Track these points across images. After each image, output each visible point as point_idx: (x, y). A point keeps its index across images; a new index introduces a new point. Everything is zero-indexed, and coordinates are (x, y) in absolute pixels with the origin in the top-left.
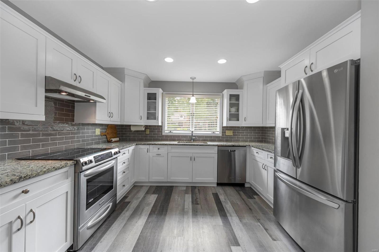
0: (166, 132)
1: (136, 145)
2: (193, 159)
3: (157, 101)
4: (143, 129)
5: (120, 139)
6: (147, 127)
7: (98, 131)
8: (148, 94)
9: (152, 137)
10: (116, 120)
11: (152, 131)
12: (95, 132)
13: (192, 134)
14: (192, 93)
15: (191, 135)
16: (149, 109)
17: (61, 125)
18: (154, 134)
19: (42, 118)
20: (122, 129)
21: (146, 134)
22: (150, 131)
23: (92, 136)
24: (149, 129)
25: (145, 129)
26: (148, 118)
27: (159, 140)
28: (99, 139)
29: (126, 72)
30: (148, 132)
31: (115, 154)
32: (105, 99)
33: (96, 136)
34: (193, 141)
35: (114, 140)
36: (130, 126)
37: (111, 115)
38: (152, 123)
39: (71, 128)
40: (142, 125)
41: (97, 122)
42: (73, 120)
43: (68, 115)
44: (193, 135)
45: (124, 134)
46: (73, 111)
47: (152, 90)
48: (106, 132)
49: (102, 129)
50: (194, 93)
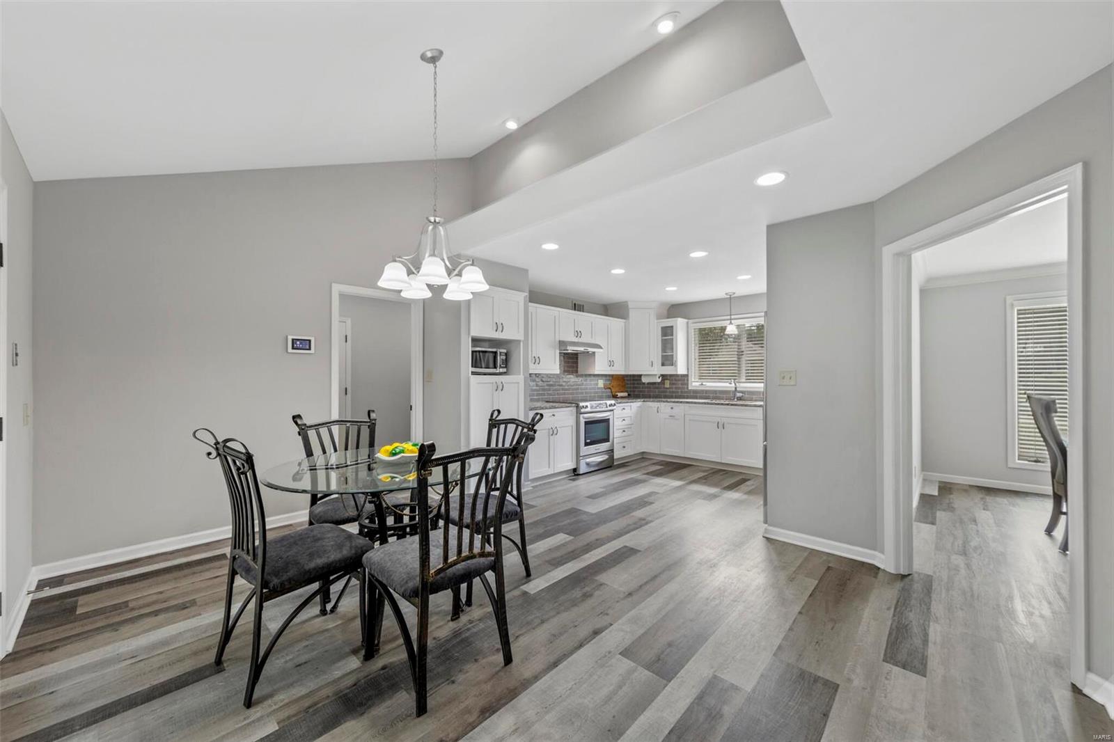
0: (694, 384)
1: (644, 401)
2: (720, 426)
3: (674, 337)
4: (659, 380)
5: (629, 395)
6: (664, 377)
7: (601, 383)
8: (662, 328)
9: (673, 392)
10: (619, 370)
11: (673, 384)
12: (597, 384)
13: (736, 388)
14: (729, 317)
15: (734, 389)
16: (664, 350)
17: (569, 376)
18: (676, 388)
19: (558, 371)
20: (633, 380)
21: (664, 388)
22: (670, 384)
23: (593, 388)
24: (669, 380)
25: (663, 380)
26: (663, 365)
27: (684, 398)
28: (603, 392)
29: (630, 305)
30: (667, 384)
31: (610, 406)
32: (601, 348)
33: (598, 388)
34: (738, 400)
35: (620, 395)
36: (640, 376)
37: (611, 363)
38: (668, 370)
39: (576, 379)
40: (656, 375)
41: (596, 373)
42: (577, 372)
43: (573, 367)
44: (738, 389)
45: (636, 388)
46: (577, 363)
47: (668, 322)
48: (610, 384)
49: (606, 380)
50: (733, 317)
